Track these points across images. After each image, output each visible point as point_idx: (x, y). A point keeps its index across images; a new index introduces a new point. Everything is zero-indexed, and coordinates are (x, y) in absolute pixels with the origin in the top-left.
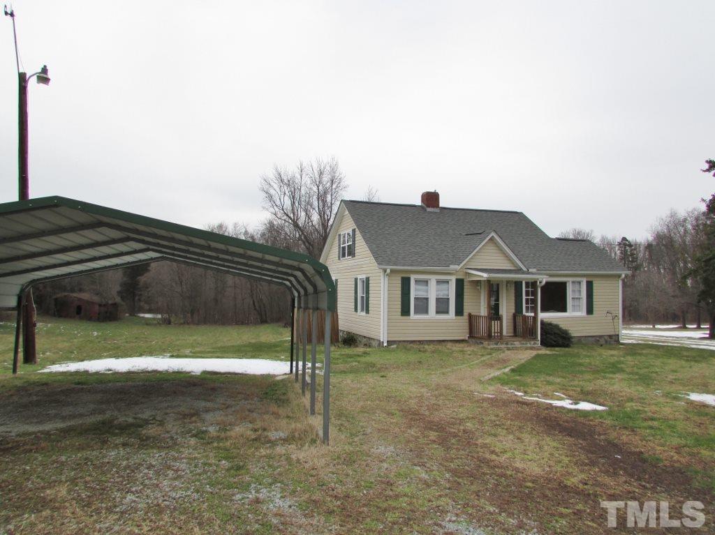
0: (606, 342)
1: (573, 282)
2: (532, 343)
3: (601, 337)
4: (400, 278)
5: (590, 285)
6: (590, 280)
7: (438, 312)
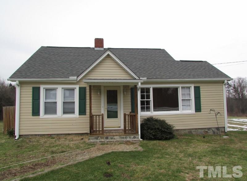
0: (214, 132)
1: (182, 88)
2: (132, 137)
3: (209, 129)
4: (31, 88)
5: (197, 90)
6: (197, 85)
7: (65, 112)
